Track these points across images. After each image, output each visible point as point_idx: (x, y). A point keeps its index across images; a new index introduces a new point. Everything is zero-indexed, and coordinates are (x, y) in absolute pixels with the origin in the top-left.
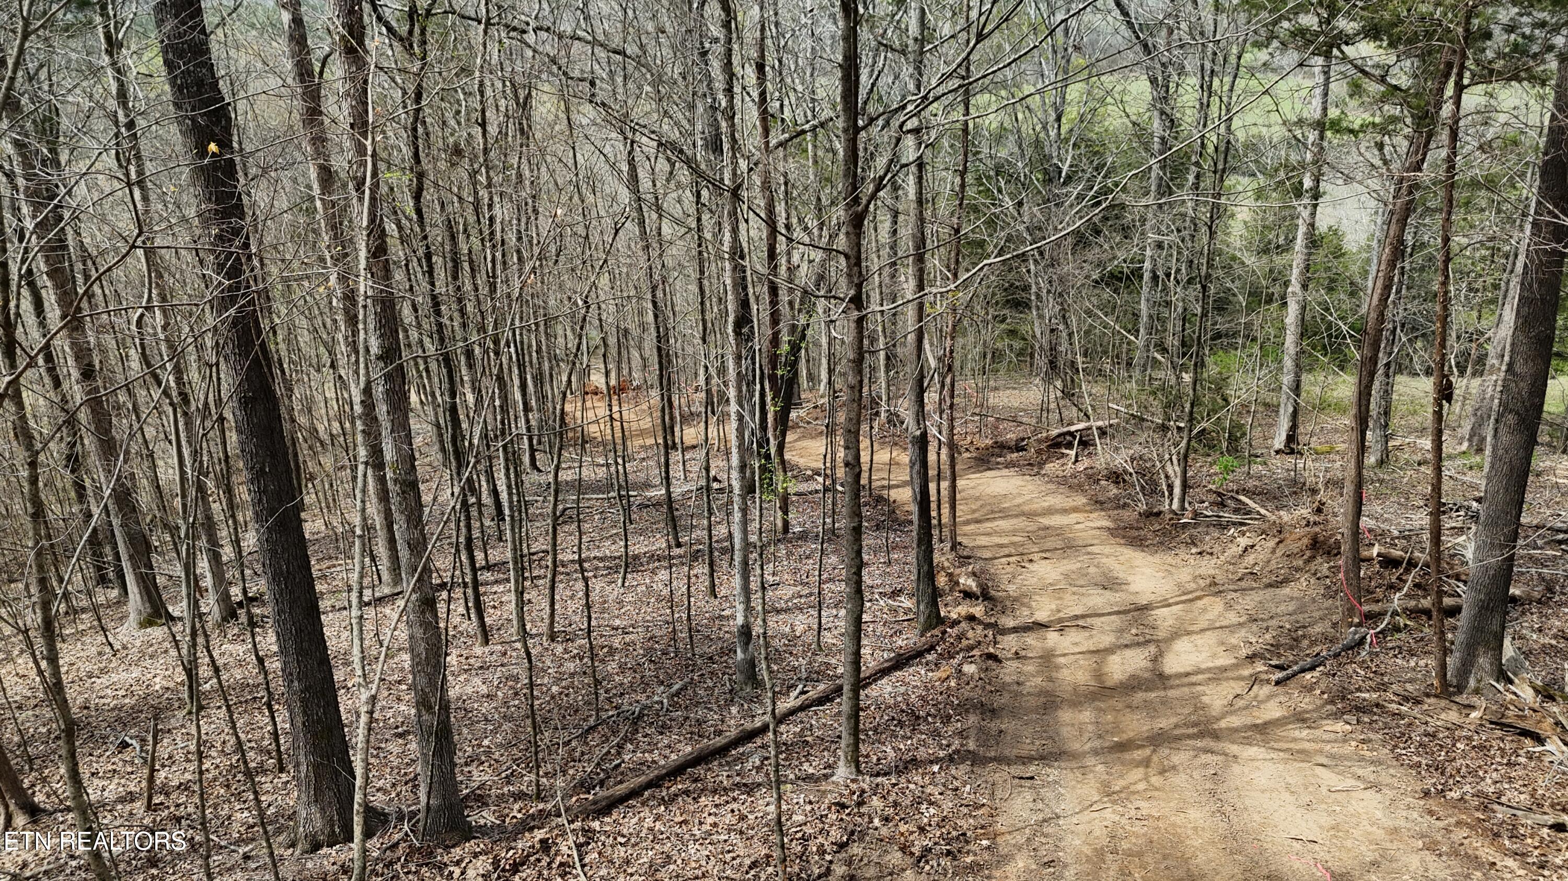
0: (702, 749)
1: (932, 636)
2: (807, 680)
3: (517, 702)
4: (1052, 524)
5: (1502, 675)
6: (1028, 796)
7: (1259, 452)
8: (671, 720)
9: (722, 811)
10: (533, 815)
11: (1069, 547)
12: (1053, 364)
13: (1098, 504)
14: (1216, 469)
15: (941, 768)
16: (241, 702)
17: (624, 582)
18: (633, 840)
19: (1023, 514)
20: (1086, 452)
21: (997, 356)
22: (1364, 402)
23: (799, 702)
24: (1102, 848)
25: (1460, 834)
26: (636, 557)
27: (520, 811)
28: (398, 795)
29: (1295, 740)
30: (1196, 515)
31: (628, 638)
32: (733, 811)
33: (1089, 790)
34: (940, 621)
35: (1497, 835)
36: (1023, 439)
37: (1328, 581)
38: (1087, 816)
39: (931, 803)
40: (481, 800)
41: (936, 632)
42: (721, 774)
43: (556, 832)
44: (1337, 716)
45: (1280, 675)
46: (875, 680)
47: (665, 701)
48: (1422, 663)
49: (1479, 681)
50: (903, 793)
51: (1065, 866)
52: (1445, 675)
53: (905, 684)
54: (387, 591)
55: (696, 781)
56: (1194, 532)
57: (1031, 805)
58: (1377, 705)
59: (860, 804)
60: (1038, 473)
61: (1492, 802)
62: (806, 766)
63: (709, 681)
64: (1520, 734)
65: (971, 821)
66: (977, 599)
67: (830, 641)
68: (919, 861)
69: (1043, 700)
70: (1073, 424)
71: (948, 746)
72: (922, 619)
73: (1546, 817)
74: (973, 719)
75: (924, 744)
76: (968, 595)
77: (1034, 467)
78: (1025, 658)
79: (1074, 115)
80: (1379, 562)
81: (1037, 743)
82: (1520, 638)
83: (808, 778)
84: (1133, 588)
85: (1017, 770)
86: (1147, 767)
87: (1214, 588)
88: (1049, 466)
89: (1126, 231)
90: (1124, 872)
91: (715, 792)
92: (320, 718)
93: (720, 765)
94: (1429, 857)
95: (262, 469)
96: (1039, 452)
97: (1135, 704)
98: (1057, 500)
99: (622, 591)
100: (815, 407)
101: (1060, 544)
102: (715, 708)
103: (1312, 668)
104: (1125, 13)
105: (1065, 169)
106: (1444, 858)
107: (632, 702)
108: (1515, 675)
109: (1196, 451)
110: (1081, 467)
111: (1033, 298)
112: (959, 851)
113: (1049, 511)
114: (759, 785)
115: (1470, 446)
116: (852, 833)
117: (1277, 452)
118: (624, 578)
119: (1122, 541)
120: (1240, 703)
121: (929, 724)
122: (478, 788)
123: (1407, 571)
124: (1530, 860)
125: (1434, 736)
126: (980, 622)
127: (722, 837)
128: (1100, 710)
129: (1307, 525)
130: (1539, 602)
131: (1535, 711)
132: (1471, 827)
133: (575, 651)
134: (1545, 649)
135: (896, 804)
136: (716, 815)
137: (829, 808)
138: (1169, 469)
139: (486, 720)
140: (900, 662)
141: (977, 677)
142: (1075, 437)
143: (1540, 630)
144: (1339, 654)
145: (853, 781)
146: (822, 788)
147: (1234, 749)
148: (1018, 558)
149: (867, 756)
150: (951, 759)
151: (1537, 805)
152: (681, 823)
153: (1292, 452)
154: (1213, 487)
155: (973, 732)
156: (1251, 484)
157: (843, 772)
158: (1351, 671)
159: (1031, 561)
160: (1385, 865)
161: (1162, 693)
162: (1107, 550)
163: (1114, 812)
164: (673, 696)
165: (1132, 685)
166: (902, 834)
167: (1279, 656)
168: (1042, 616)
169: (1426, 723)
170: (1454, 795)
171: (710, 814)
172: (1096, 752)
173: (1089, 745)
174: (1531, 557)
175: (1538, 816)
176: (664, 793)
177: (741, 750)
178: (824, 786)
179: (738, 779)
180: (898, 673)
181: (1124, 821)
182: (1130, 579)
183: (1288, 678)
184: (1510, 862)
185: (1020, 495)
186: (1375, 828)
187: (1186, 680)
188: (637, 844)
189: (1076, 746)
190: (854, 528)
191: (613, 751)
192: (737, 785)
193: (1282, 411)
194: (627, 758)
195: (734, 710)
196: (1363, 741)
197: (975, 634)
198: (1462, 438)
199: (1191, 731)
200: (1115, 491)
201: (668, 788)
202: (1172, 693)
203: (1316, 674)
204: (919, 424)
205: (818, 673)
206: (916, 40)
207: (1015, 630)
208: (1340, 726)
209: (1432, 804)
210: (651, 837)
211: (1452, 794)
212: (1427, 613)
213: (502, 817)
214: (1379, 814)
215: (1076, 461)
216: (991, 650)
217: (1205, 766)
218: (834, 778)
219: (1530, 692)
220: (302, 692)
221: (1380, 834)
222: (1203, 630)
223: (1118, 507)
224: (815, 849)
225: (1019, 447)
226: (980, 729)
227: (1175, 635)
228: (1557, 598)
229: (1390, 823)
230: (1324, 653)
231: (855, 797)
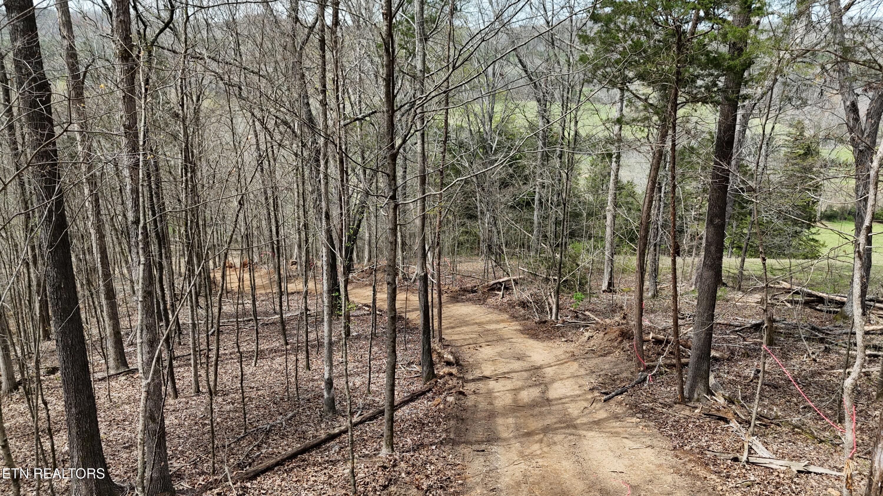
0: (306, 445)
1: (430, 384)
2: (363, 408)
3: (197, 427)
4: (491, 328)
5: (710, 392)
6: (482, 459)
7: (595, 291)
8: (287, 432)
9: (319, 474)
10: (211, 482)
11: (501, 339)
12: (490, 247)
13: (514, 317)
14: (573, 300)
15: (436, 447)
16: (24, 435)
17: (255, 364)
18: (270, 492)
19: (476, 323)
20: (508, 293)
21: (460, 244)
22: (642, 258)
23: (359, 419)
24: (519, 481)
25: (690, 466)
26: (262, 351)
27: (203, 481)
28: (128, 478)
29: (613, 427)
30: (564, 322)
31: (260, 393)
32: (325, 474)
33: (513, 455)
34: (435, 376)
35: (707, 464)
36: (475, 287)
37: (629, 352)
38: (512, 467)
39: (432, 464)
40: (180, 476)
41: (433, 381)
42: (316, 456)
43: (225, 489)
44: (633, 415)
45: (605, 397)
46: (400, 407)
47: (284, 423)
48: (673, 389)
49: (699, 395)
50: (417, 460)
51: (501, 491)
52: (683, 392)
53: (416, 408)
54: (112, 372)
55: (304, 461)
56: (563, 330)
57: (483, 464)
58: (652, 409)
59: (394, 466)
60: (483, 304)
61: (705, 450)
62: (364, 450)
63: (308, 412)
64: (718, 419)
65: (453, 472)
66: (453, 365)
67: (375, 389)
68: (426, 492)
69: (488, 413)
70: (500, 278)
71: (440, 437)
72: (424, 375)
73: (729, 455)
74: (452, 422)
75: (427, 437)
76: (449, 363)
77: (481, 301)
78: (479, 393)
79: (498, 119)
80: (653, 342)
81: (486, 434)
82: (719, 377)
83: (365, 456)
84: (532, 359)
85: (476, 447)
86: (541, 443)
87: (574, 357)
88: (489, 300)
89: (526, 179)
90: (531, 492)
91: (314, 465)
92: (87, 430)
93: (316, 452)
94: (676, 476)
95: (60, 286)
96: (483, 293)
97: (535, 413)
98: (494, 316)
99: (255, 368)
100: (362, 271)
101: (495, 338)
102: (312, 424)
103: (621, 393)
104: (524, 67)
105: (494, 146)
106: (683, 477)
107: (264, 425)
108: (716, 392)
109: (563, 291)
110: (505, 300)
111: (479, 213)
112: (447, 486)
113: (489, 322)
114: (339, 461)
115: (696, 287)
116: (391, 480)
117: (604, 291)
118: (256, 362)
119: (527, 336)
120: (587, 411)
121: (429, 427)
122: (177, 471)
123: (666, 346)
124: (722, 475)
125: (678, 422)
126: (455, 376)
127: (320, 487)
128: (517, 417)
129: (618, 325)
130: (728, 359)
131: (725, 408)
132: (695, 462)
133: (230, 400)
134: (730, 382)
135: (413, 465)
136: (316, 476)
137: (378, 469)
138: (550, 300)
139: (179, 437)
140: (414, 397)
141: (454, 403)
142: (502, 285)
143: (728, 373)
144: (634, 386)
145: (390, 455)
146: (374, 460)
147: (584, 433)
148: (474, 345)
149: (397, 444)
150: (441, 443)
151: (726, 450)
152: (296, 481)
153: (611, 291)
154: (572, 309)
155: (452, 430)
156: (591, 307)
157: (384, 452)
158: (639, 394)
159: (481, 346)
160: (656, 481)
161: (549, 408)
162: (520, 340)
163: (525, 464)
164: (288, 420)
165: (533, 405)
166: (417, 480)
167: (606, 388)
168: (487, 373)
169: (675, 416)
170: (687, 448)
171: (312, 476)
172: (516, 437)
173: (512, 434)
174: (724, 339)
175: (726, 455)
176: (286, 467)
177: (328, 445)
178: (374, 459)
179: (327, 458)
180: (412, 404)
181: (530, 468)
182: (531, 354)
183: (610, 398)
184: (713, 476)
185: (474, 314)
186: (651, 465)
187: (560, 401)
188: (272, 493)
189: (505, 435)
190: (392, 317)
191: (255, 449)
192: (327, 461)
193: (605, 270)
194: (264, 451)
195: (323, 426)
196: (645, 426)
197: (452, 382)
198: (692, 284)
199: (562, 425)
200: (523, 311)
201: (288, 466)
202: (553, 408)
203: (623, 396)
204: (423, 269)
205: (369, 405)
206: (421, 71)
207: (473, 380)
208: (634, 420)
209: (678, 453)
210: (280, 489)
211: (687, 447)
212: (674, 365)
213: (193, 485)
214: (653, 458)
215: (503, 297)
216: (461, 390)
217: (570, 441)
218: (380, 455)
219: (723, 399)
220: (77, 414)
221: (653, 467)
222: (568, 378)
223: (525, 319)
224: (371, 489)
225: (473, 291)
226: (457, 428)
227: (553, 381)
228: (736, 358)
229: (658, 462)
230: (627, 386)
231: (392, 463)
